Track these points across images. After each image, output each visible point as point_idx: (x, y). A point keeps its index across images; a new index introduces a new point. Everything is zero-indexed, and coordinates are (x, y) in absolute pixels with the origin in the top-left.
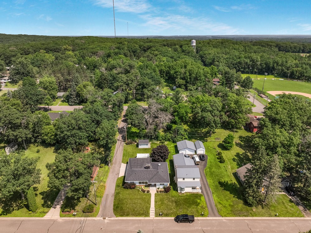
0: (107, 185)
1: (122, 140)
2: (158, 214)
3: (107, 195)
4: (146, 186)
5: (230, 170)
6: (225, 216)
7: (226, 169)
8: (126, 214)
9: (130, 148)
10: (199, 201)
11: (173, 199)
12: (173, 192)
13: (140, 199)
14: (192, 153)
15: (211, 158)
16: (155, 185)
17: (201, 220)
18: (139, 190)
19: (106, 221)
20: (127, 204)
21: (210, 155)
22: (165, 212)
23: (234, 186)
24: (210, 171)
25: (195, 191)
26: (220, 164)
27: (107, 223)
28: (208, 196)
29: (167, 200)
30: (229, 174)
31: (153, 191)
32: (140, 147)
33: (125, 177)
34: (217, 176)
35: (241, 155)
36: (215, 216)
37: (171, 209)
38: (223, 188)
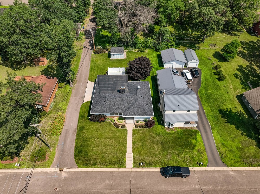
0: (68, 115)
1: (90, 48)
2: (137, 164)
3: (67, 131)
4: (121, 118)
5: (232, 91)
6: (232, 166)
7: (226, 90)
8: (91, 162)
9: (99, 59)
10: (194, 141)
11: (158, 138)
12: (158, 127)
13: (111, 138)
14: (180, 66)
15: (205, 74)
16: (133, 118)
17: (198, 171)
18: (110, 124)
19: (64, 175)
20: (94, 147)
21: (204, 69)
22: (147, 159)
23: (240, 116)
24: (206, 94)
25: (188, 125)
26: (219, 82)
27: (65, 178)
28: (206, 132)
29: (149, 139)
30: (232, 97)
31: (130, 125)
32: (113, 57)
33: (91, 101)
34: (216, 100)
35: (245, 68)
36: (217, 165)
37: (156, 155)
38: (226, 120)
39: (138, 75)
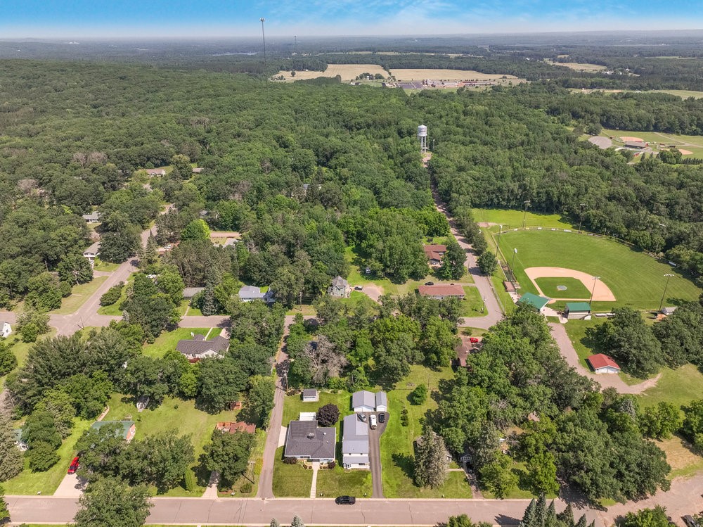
0: (265, 458)
2: (319, 494)
3: (265, 471)
4: (308, 461)
10: (364, 479)
11: (337, 477)
12: (338, 469)
13: (300, 476)
16: (319, 461)
18: (300, 466)
22: (327, 492)
23: (409, 459)
25: (362, 467)
28: (376, 473)
29: (330, 478)
31: (316, 466)
33: (285, 446)
34: (394, 445)
37: (333, 489)
38: (396, 463)
39: (326, 421)
